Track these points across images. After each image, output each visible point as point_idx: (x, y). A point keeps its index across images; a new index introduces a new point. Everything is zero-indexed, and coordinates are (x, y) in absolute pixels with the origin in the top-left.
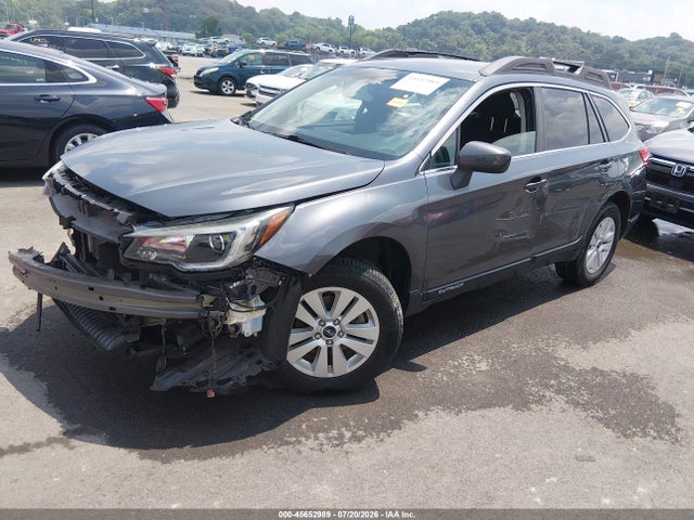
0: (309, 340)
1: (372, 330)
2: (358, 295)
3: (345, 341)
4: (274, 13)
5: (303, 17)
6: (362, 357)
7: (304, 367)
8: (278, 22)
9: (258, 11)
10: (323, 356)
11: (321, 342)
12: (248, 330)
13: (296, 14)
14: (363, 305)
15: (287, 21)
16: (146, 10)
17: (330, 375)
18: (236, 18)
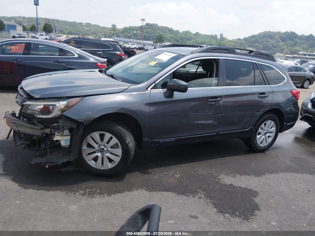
0: (95, 152)
1: (119, 151)
2: (113, 136)
3: (108, 155)
4: (188, 33)
5: (200, 34)
6: (115, 162)
7: (92, 163)
8: (189, 36)
9: (181, 32)
10: (100, 160)
11: (99, 154)
12: (63, 144)
13: (197, 33)
14: (115, 140)
15: (193, 37)
16: (135, 32)
17: (102, 168)
18: (171, 35)
